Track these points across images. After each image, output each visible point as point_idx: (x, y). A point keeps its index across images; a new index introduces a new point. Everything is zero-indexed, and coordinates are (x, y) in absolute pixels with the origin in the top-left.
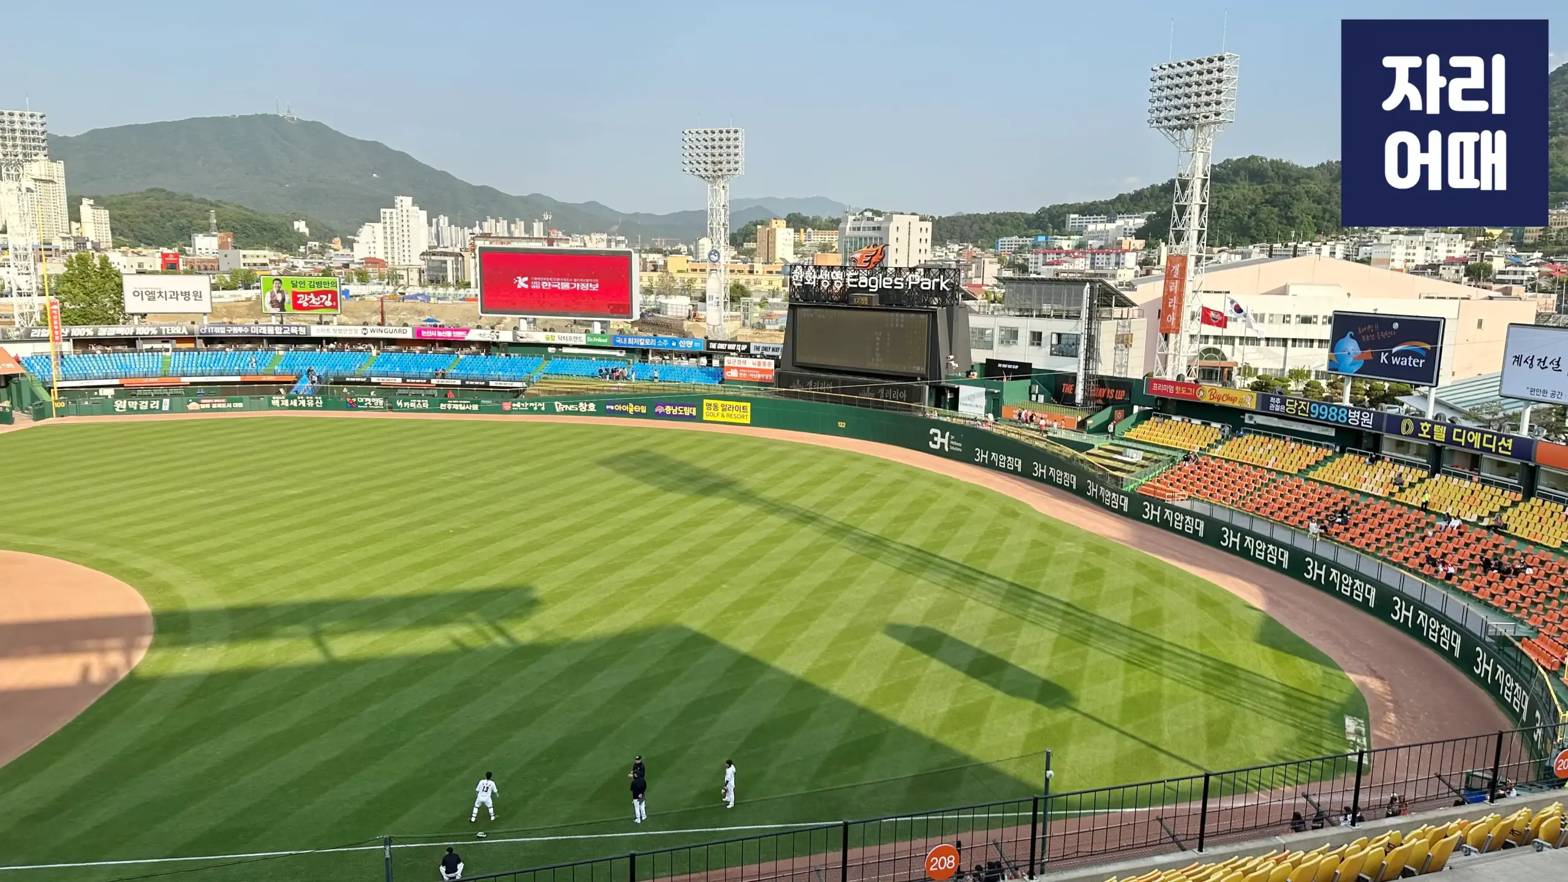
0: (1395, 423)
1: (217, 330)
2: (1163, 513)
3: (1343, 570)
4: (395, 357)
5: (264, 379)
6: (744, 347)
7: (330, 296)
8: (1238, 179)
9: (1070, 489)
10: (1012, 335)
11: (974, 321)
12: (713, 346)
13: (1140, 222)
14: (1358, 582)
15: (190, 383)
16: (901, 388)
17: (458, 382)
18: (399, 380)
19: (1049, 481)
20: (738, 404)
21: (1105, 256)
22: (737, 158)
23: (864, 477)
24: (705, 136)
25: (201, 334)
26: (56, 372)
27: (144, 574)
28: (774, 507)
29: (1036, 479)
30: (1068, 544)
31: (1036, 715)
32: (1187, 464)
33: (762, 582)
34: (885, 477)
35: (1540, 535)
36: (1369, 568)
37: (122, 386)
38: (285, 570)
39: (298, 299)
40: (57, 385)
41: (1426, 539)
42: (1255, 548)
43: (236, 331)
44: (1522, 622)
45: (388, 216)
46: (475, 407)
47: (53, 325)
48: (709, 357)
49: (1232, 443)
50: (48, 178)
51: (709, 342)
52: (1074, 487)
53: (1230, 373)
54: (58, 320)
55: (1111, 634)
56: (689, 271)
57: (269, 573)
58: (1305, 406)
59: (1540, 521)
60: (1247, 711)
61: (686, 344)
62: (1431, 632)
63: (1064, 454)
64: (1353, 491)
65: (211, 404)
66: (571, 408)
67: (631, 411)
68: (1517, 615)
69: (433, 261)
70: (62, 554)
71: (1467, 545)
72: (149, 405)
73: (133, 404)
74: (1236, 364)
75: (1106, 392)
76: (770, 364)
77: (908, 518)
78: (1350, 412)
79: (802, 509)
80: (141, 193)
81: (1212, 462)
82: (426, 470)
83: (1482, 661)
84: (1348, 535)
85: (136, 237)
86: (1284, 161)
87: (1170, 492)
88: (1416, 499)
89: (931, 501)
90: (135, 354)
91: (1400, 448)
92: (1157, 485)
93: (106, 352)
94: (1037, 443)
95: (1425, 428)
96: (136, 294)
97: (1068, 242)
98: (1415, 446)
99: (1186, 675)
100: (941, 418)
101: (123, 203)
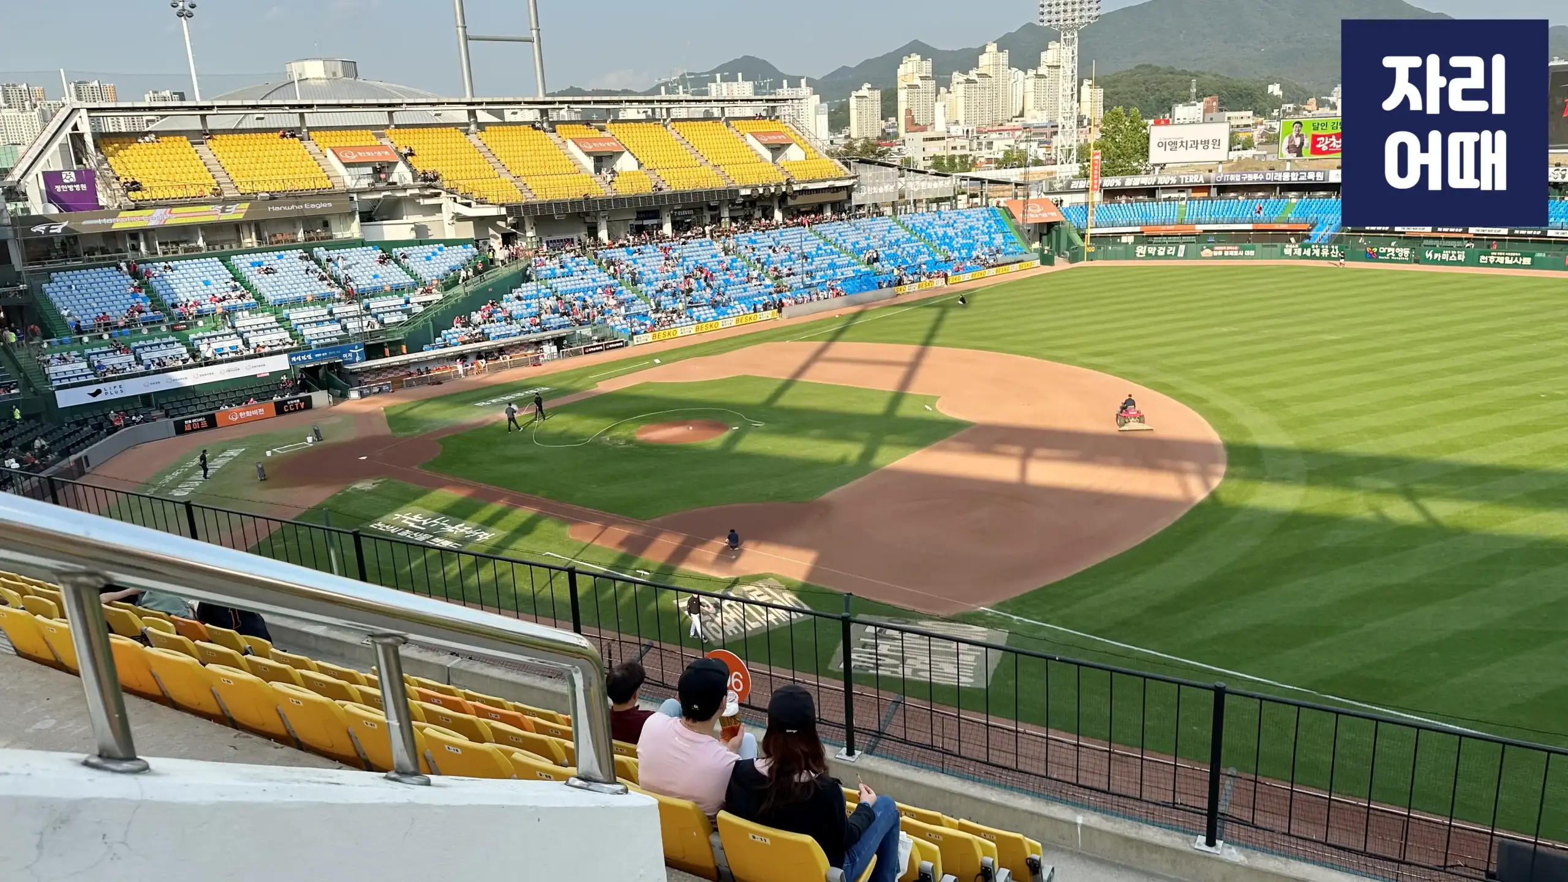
1: (1232, 178)
5: (1277, 227)
15: (1204, 231)
25: (1216, 182)
26: (1090, 220)
27: (1202, 400)
37: (1142, 232)
39: (1318, 142)
40: (1090, 231)
43: (1252, 178)
46: (1529, 261)
65: (1223, 251)
70: (1123, 375)
72: (1166, 252)
73: (1152, 250)
90: (1155, 203)
93: (1130, 201)
96: (1160, 145)
101: (1115, 81)
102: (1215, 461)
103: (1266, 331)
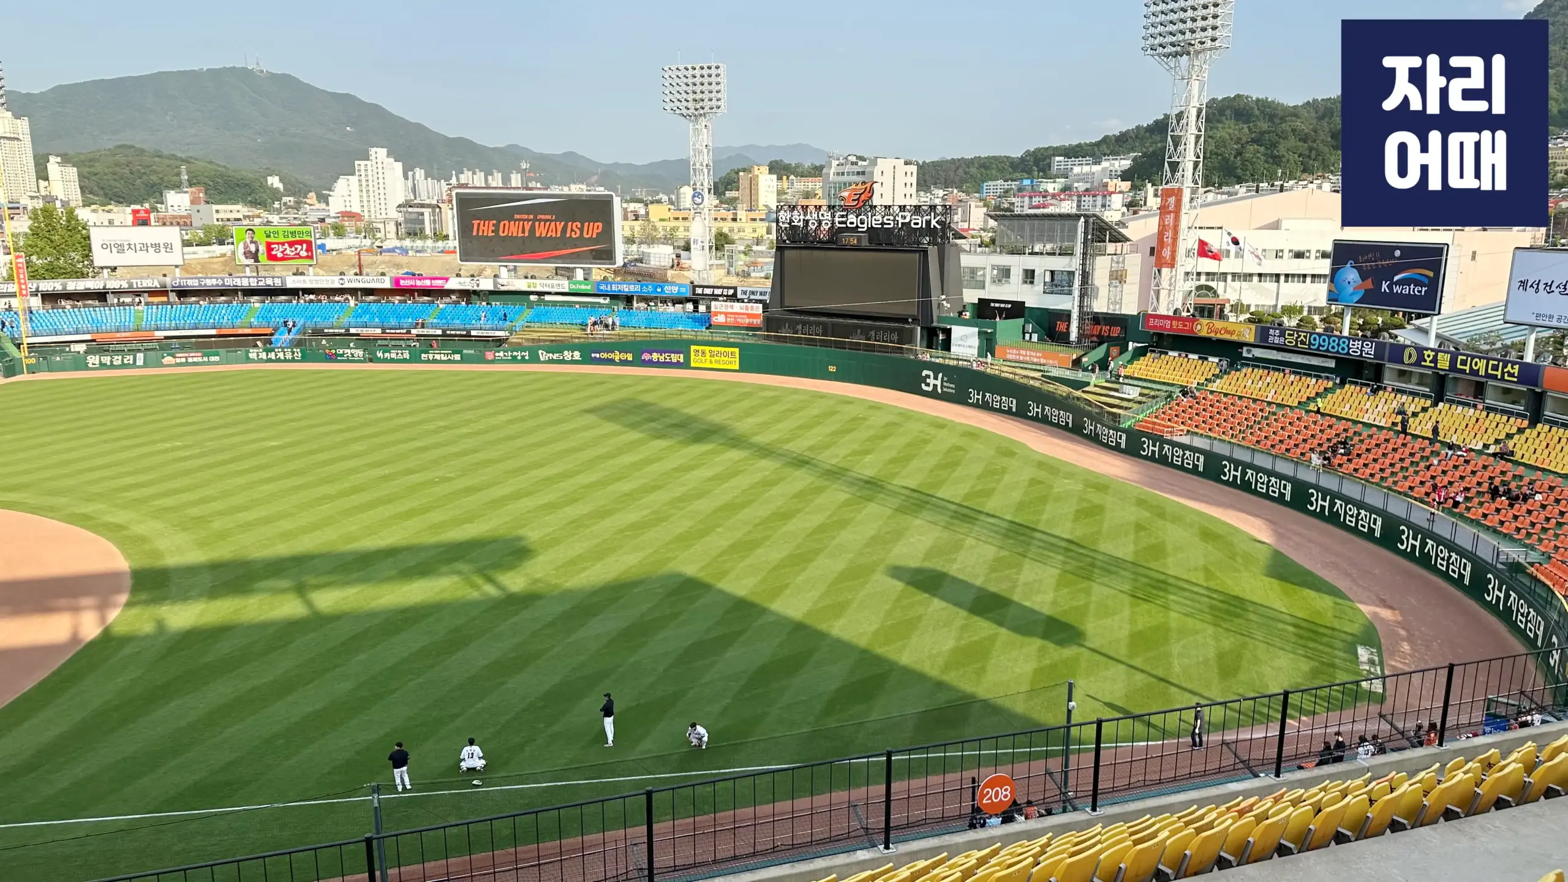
0: (1397, 353)
1: (190, 283)
2: (1161, 449)
3: (1347, 500)
4: (374, 307)
5: (240, 332)
6: (731, 292)
7: (305, 246)
8: (1224, 118)
9: (1066, 427)
10: (1005, 273)
11: (966, 261)
12: (699, 291)
13: (1126, 163)
14: (1363, 512)
15: (166, 338)
16: (892, 330)
17: (439, 332)
18: (379, 331)
19: (1043, 420)
20: (727, 349)
21: (1091, 198)
22: (719, 95)
23: (857, 421)
24: (686, 73)
25: (173, 287)
26: (24, 328)
27: (120, 527)
28: (765, 452)
29: (1032, 418)
30: (1066, 481)
31: (1042, 650)
32: (1185, 400)
33: (758, 525)
34: (878, 420)
35: (1547, 461)
36: (1374, 498)
37: (94, 341)
38: (267, 521)
39: (273, 249)
40: (26, 341)
41: (1432, 467)
42: (1257, 481)
43: (210, 283)
44: (1533, 549)
45: (363, 168)
46: (457, 357)
47: (19, 279)
48: (696, 303)
49: (1230, 376)
50: (12, 136)
51: (695, 287)
52: (1070, 425)
53: (1222, 311)
54: (24, 273)
55: (1113, 569)
56: (672, 219)
57: (248, 526)
58: (1305, 337)
59: (1547, 447)
60: (1257, 643)
61: (671, 290)
62: (1439, 561)
63: (1059, 392)
64: (1355, 422)
65: (186, 358)
66: (555, 356)
67: (617, 359)
68: (1527, 542)
69: (410, 213)
70: (35, 510)
71: (1473, 473)
72: (123, 360)
73: (106, 360)
74: (1229, 301)
75: (1101, 330)
76: (758, 309)
77: (902, 460)
78: (1351, 342)
79: (794, 453)
80: (110, 149)
81: (1211, 397)
82: (409, 419)
83: (1493, 588)
84: (1352, 466)
85: (106, 195)
86: (1270, 100)
87: (1168, 427)
88: (1419, 428)
89: (926, 442)
90: (106, 308)
91: (1401, 378)
92: (1156, 420)
93: (76, 306)
94: (1032, 382)
95: (1429, 356)
96: (104, 246)
97: (1053, 185)
98: (1417, 376)
99: (1193, 608)
100: (933, 360)
101: (91, 161)
102: (118, 591)
103: (210, 443)
